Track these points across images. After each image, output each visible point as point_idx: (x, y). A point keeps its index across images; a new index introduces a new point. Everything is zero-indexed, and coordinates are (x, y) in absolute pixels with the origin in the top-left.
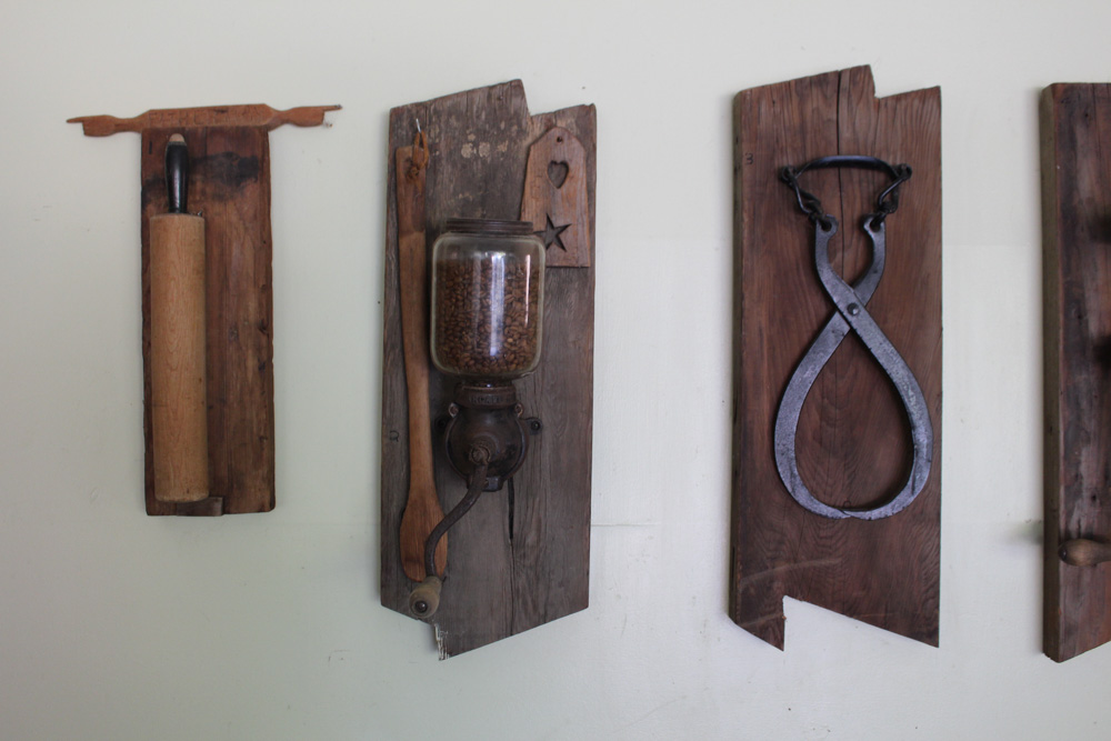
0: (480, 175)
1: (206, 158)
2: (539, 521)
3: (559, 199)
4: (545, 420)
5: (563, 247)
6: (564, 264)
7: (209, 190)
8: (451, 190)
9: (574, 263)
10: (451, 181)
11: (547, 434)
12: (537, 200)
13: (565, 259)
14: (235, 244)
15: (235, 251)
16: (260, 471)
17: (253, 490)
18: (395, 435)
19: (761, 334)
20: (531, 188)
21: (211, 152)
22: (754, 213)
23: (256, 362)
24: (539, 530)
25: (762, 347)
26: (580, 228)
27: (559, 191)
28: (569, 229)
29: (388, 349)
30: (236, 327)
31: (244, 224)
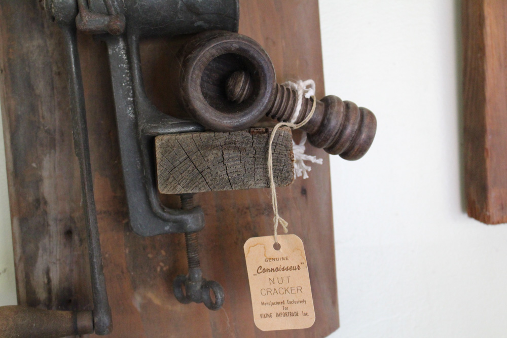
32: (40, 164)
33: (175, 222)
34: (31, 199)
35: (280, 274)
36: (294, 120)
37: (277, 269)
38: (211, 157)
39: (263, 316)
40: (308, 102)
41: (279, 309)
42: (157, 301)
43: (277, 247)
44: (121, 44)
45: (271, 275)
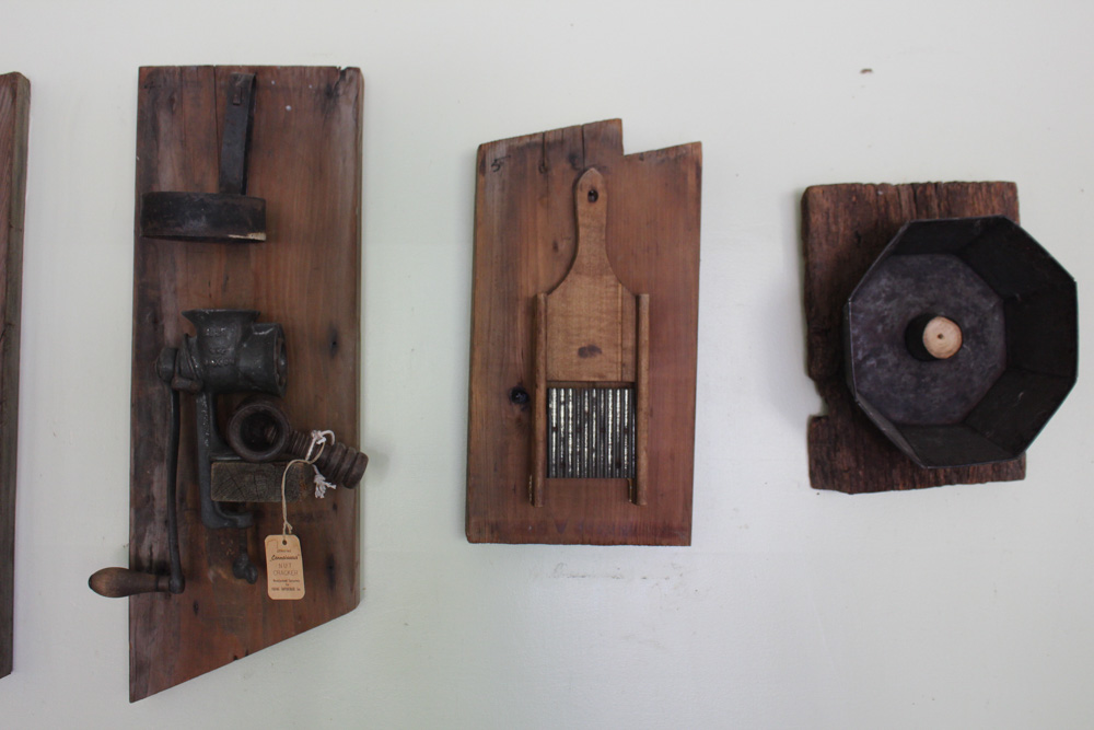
32: (152, 472)
33: (230, 520)
34: (144, 496)
35: (286, 561)
36: (307, 458)
37: (284, 558)
38: (247, 479)
39: (274, 589)
40: (317, 447)
41: (283, 585)
42: (224, 576)
43: (285, 543)
44: (204, 397)
45: (280, 561)
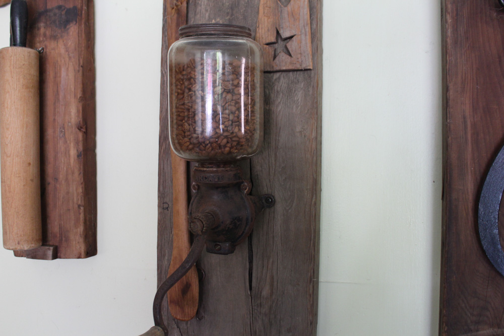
0: (227, 4)
1: (46, 11)
2: (272, 278)
3: (285, 15)
4: (278, 195)
5: (290, 55)
6: (291, 67)
7: (48, 33)
8: (207, 17)
9: (298, 67)
10: (207, 11)
11: (279, 207)
12: (269, 17)
13: (291, 63)
14: (63, 69)
15: (63, 74)
16: (79, 230)
17: (74, 243)
18: (166, 206)
19: (465, 122)
20: (264, 9)
21: (49, 7)
22: (457, 15)
23: (76, 151)
24: (272, 285)
25: (466, 133)
26: (303, 37)
27: (286, 8)
28: (294, 38)
29: (162, 141)
30: (64, 128)
31: (69, 55)
